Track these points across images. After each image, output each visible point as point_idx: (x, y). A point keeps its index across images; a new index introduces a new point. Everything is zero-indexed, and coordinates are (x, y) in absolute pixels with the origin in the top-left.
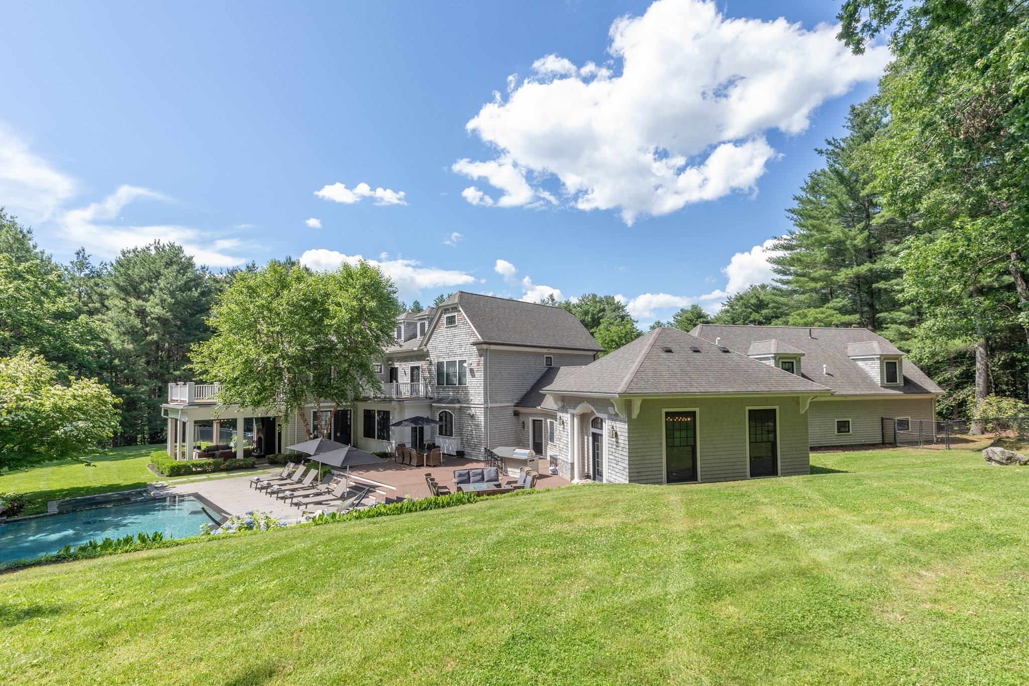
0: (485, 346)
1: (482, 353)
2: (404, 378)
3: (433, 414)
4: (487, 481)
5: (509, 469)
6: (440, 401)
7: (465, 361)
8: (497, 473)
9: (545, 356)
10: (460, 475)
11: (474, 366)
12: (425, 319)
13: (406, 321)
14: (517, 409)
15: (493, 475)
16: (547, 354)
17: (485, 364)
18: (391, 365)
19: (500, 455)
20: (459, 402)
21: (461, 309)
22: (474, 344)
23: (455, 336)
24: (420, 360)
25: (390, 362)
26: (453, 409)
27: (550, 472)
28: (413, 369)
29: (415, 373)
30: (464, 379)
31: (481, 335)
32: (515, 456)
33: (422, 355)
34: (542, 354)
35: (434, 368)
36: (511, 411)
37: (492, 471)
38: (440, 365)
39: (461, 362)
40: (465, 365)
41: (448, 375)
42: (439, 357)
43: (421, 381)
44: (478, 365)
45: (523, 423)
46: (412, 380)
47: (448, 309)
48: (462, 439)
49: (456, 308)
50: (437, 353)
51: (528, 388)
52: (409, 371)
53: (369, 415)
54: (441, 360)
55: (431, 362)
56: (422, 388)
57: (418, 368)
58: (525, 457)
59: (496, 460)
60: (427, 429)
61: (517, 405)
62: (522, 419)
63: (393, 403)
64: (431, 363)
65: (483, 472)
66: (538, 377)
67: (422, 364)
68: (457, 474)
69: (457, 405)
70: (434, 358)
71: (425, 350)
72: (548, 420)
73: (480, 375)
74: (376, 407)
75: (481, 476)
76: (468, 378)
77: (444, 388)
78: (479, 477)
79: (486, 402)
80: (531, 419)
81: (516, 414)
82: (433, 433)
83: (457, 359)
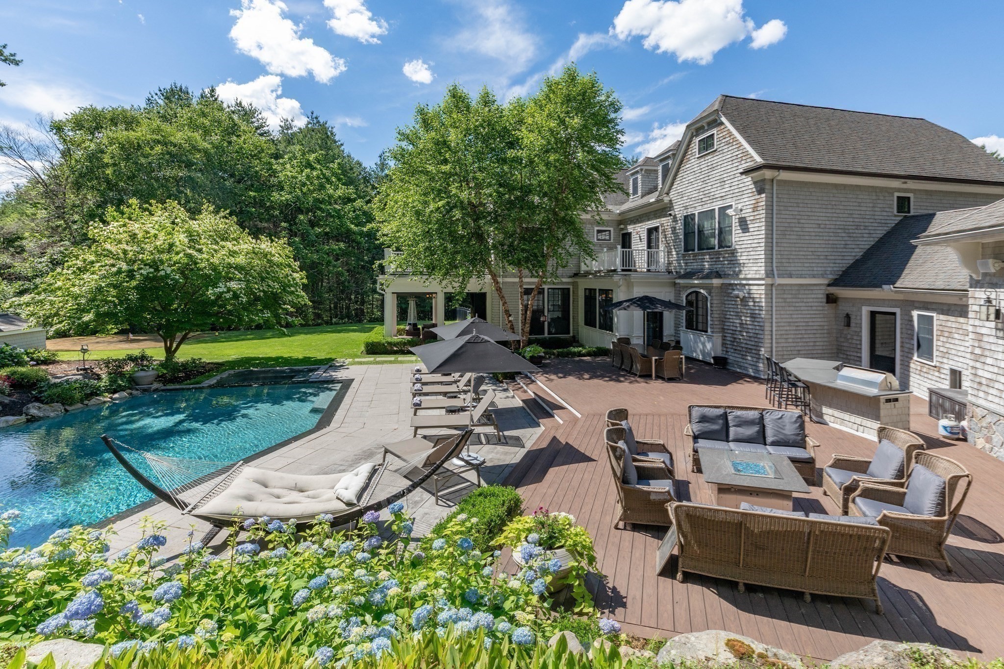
0: (768, 174)
1: (760, 187)
2: (639, 245)
3: (678, 295)
4: (774, 444)
5: (825, 410)
6: (689, 275)
7: (730, 207)
8: (802, 427)
9: (897, 194)
10: (703, 419)
11: (747, 213)
12: (668, 157)
13: (644, 168)
14: (833, 290)
15: (790, 430)
16: (899, 190)
17: (769, 208)
18: (622, 229)
19: (802, 378)
20: (718, 275)
21: (723, 119)
22: (746, 172)
23: (713, 169)
24: (660, 217)
25: (622, 226)
26: (709, 288)
27: (943, 432)
28: (650, 231)
29: (653, 237)
30: (728, 237)
31: (761, 154)
32: (840, 384)
33: (663, 209)
34: (890, 191)
35: (680, 226)
36: (820, 295)
37: (786, 420)
38: (688, 220)
39: (723, 210)
40: (730, 212)
41: (701, 232)
42: (686, 208)
43: (662, 247)
44: (755, 209)
45: (848, 316)
46: (649, 246)
47: (702, 127)
48: (724, 338)
49: (715, 121)
50: (685, 201)
51: (858, 253)
52: (644, 236)
53: (590, 295)
54: (690, 211)
55: (675, 217)
56: (662, 258)
57: (656, 229)
58: (873, 391)
59: (795, 386)
60: (669, 317)
61: (834, 283)
62: (844, 308)
63: (616, 278)
64: (675, 220)
65: (762, 418)
66: (880, 232)
67: (665, 222)
68: (696, 413)
69: (716, 282)
70: (679, 211)
71: (666, 199)
72: (915, 314)
73: (759, 229)
74: (597, 285)
75: (756, 429)
76: (737, 237)
77: (695, 255)
78: (752, 431)
79: (769, 274)
80: (865, 311)
81: (831, 299)
82: (677, 326)
83: (716, 206)
